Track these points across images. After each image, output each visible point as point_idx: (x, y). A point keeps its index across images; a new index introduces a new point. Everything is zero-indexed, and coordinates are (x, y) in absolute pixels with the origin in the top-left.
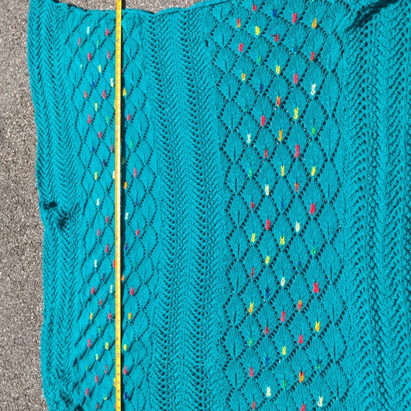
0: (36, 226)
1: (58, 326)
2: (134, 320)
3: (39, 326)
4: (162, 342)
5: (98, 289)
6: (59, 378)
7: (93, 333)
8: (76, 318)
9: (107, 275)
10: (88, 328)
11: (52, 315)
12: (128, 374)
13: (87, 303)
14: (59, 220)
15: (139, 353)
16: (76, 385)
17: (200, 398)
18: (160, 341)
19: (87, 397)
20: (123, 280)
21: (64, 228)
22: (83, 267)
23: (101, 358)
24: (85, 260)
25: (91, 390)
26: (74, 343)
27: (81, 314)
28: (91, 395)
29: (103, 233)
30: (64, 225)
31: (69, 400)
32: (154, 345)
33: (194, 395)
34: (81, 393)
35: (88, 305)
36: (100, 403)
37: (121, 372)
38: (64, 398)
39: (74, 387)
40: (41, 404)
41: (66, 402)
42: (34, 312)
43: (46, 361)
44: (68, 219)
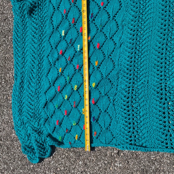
0: (5, 20)
1: (28, 83)
2: (100, 65)
3: (9, 87)
4: (128, 76)
5: (65, 51)
6: (32, 117)
7: (61, 82)
8: (45, 74)
9: (74, 39)
10: (56, 79)
11: (23, 77)
12: (95, 104)
13: (55, 62)
14: (30, 8)
15: (105, 87)
16: (46, 120)
17: (164, 108)
18: (126, 75)
19: (57, 126)
20: (89, 39)
21: (32, 14)
22: (51, 38)
23: (69, 97)
24: (53, 33)
25: (60, 121)
26: (44, 91)
27: (49, 71)
28: (60, 124)
29: (69, 12)
30: (32, 13)
31: (40, 132)
32: (120, 79)
33: (158, 107)
34: (51, 125)
35: (56, 63)
36: (69, 128)
37: (90, 103)
38: (36, 131)
39: (45, 122)
40: (12, 141)
41: (38, 133)
42: (5, 79)
43: (18, 109)
44: (36, 7)
